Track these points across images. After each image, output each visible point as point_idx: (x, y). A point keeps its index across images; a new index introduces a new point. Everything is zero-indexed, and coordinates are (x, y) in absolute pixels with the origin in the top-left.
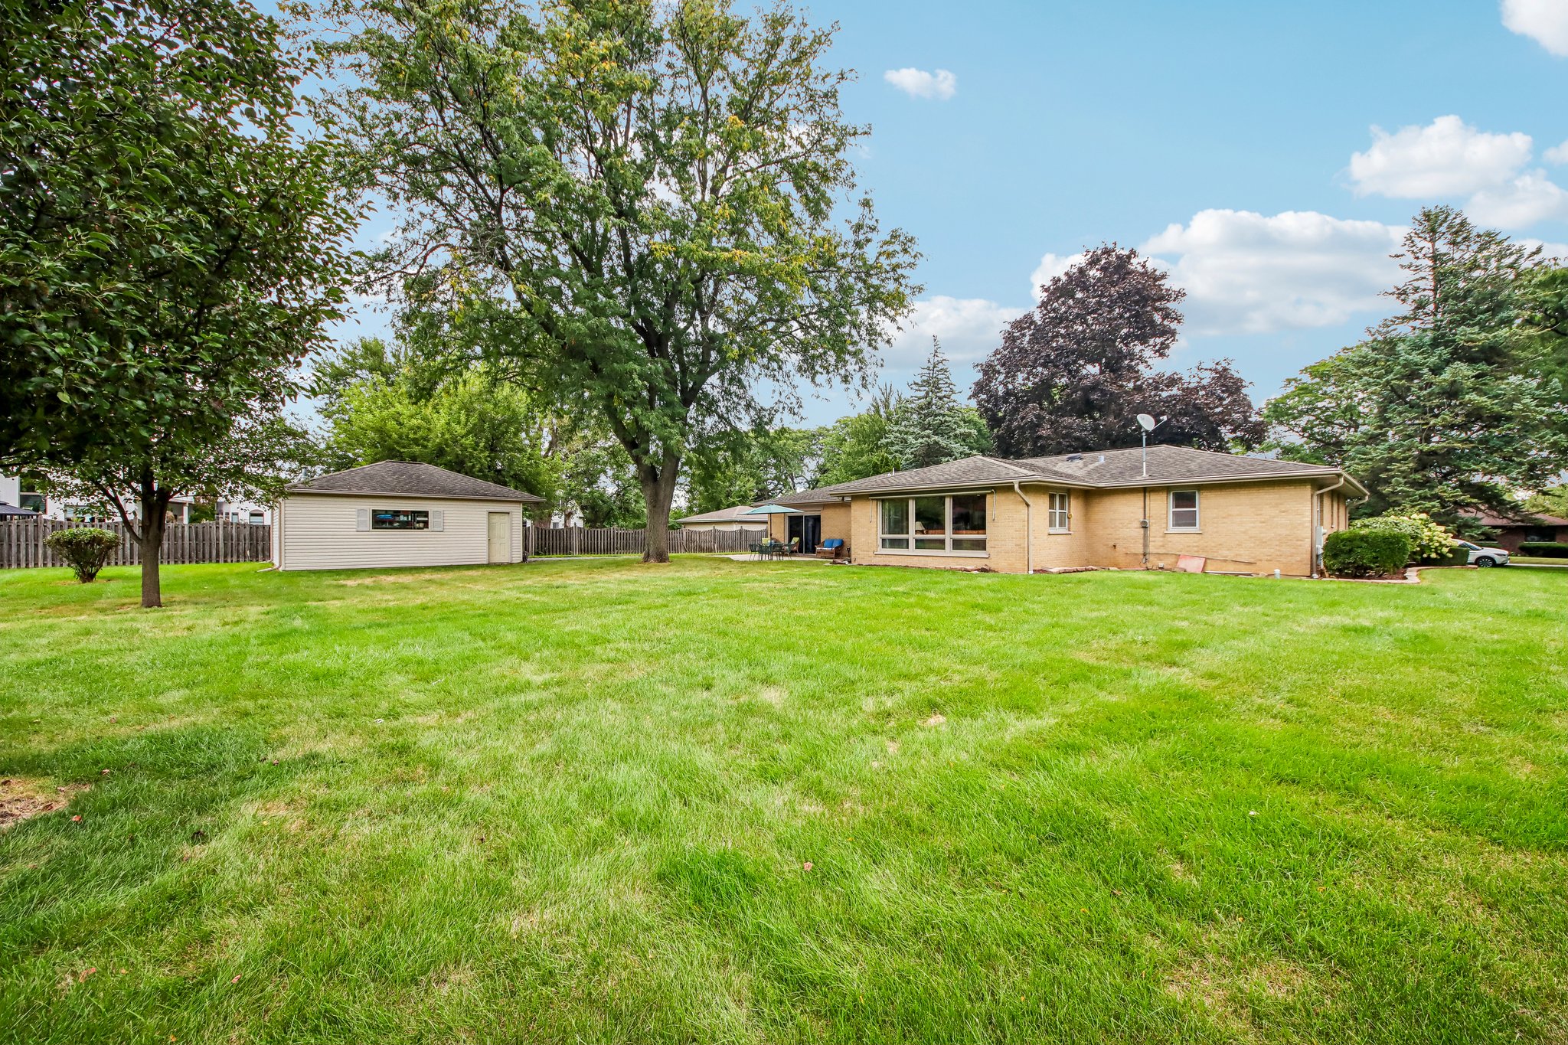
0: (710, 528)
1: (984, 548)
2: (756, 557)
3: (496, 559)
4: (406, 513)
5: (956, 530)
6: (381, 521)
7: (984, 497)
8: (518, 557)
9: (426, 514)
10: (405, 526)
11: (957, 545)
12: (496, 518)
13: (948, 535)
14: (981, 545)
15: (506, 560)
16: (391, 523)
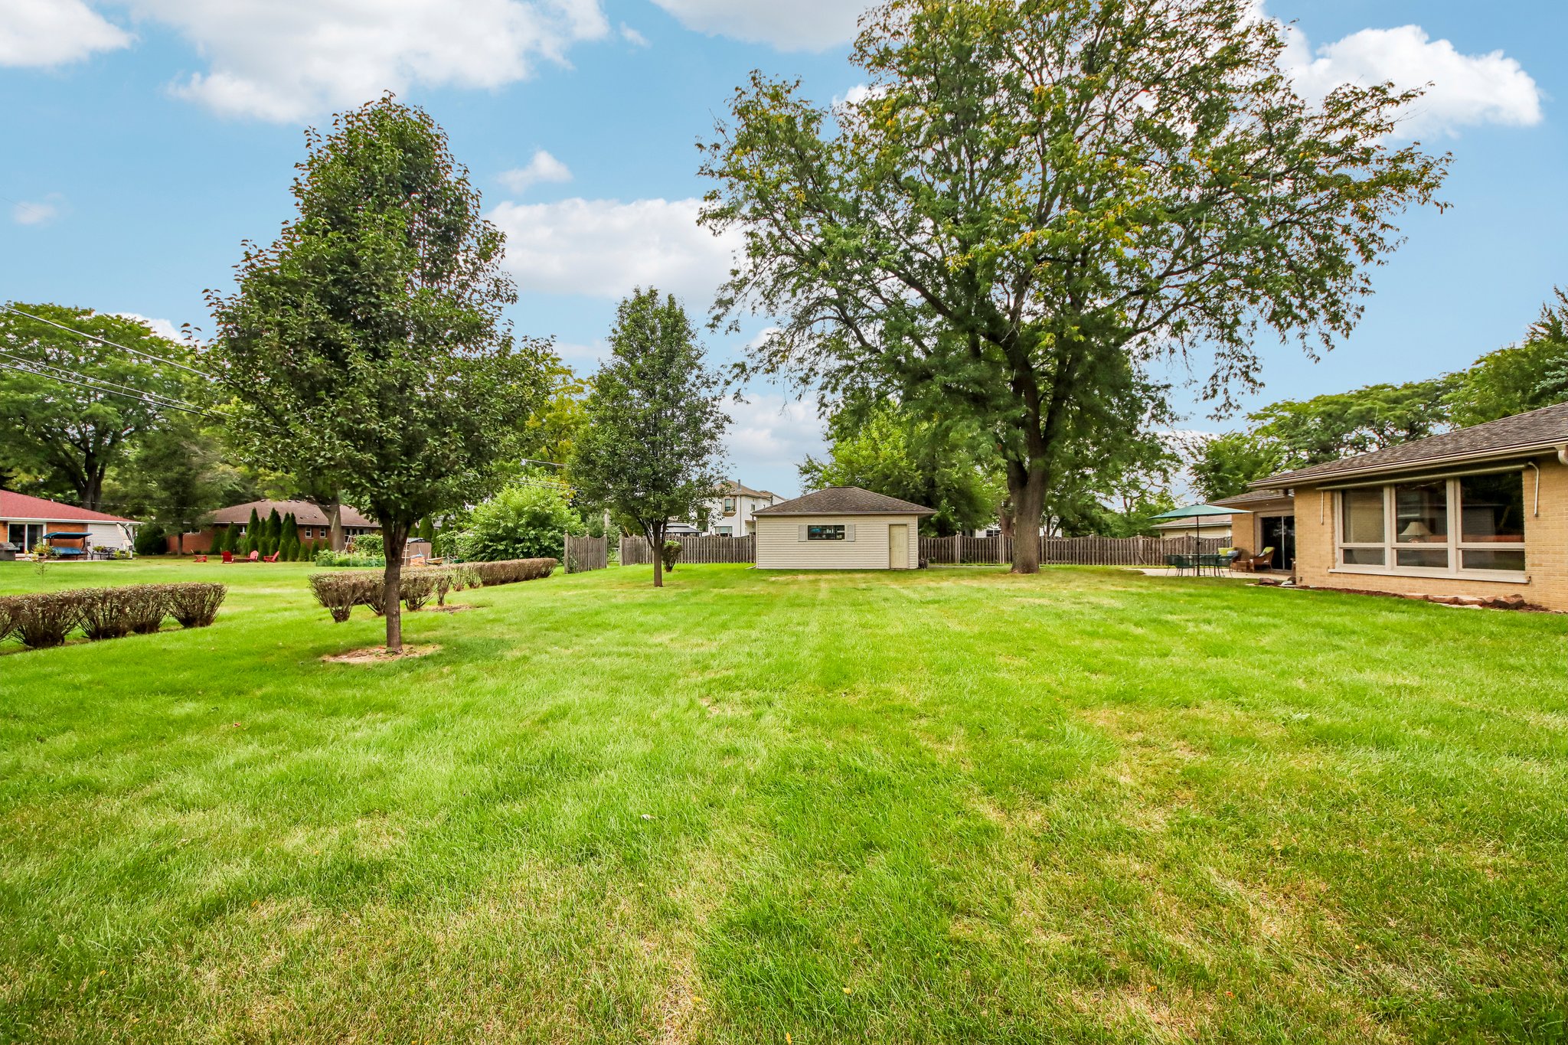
0: (1182, 535)
1: (1521, 567)
2: (1173, 571)
3: (894, 566)
4: (829, 527)
5: (1468, 532)
6: (814, 534)
7: (1518, 473)
8: (914, 564)
9: (842, 527)
10: (829, 537)
11: (1472, 560)
12: (895, 530)
13: (1454, 541)
14: (1515, 560)
15: (904, 566)
16: (821, 535)
